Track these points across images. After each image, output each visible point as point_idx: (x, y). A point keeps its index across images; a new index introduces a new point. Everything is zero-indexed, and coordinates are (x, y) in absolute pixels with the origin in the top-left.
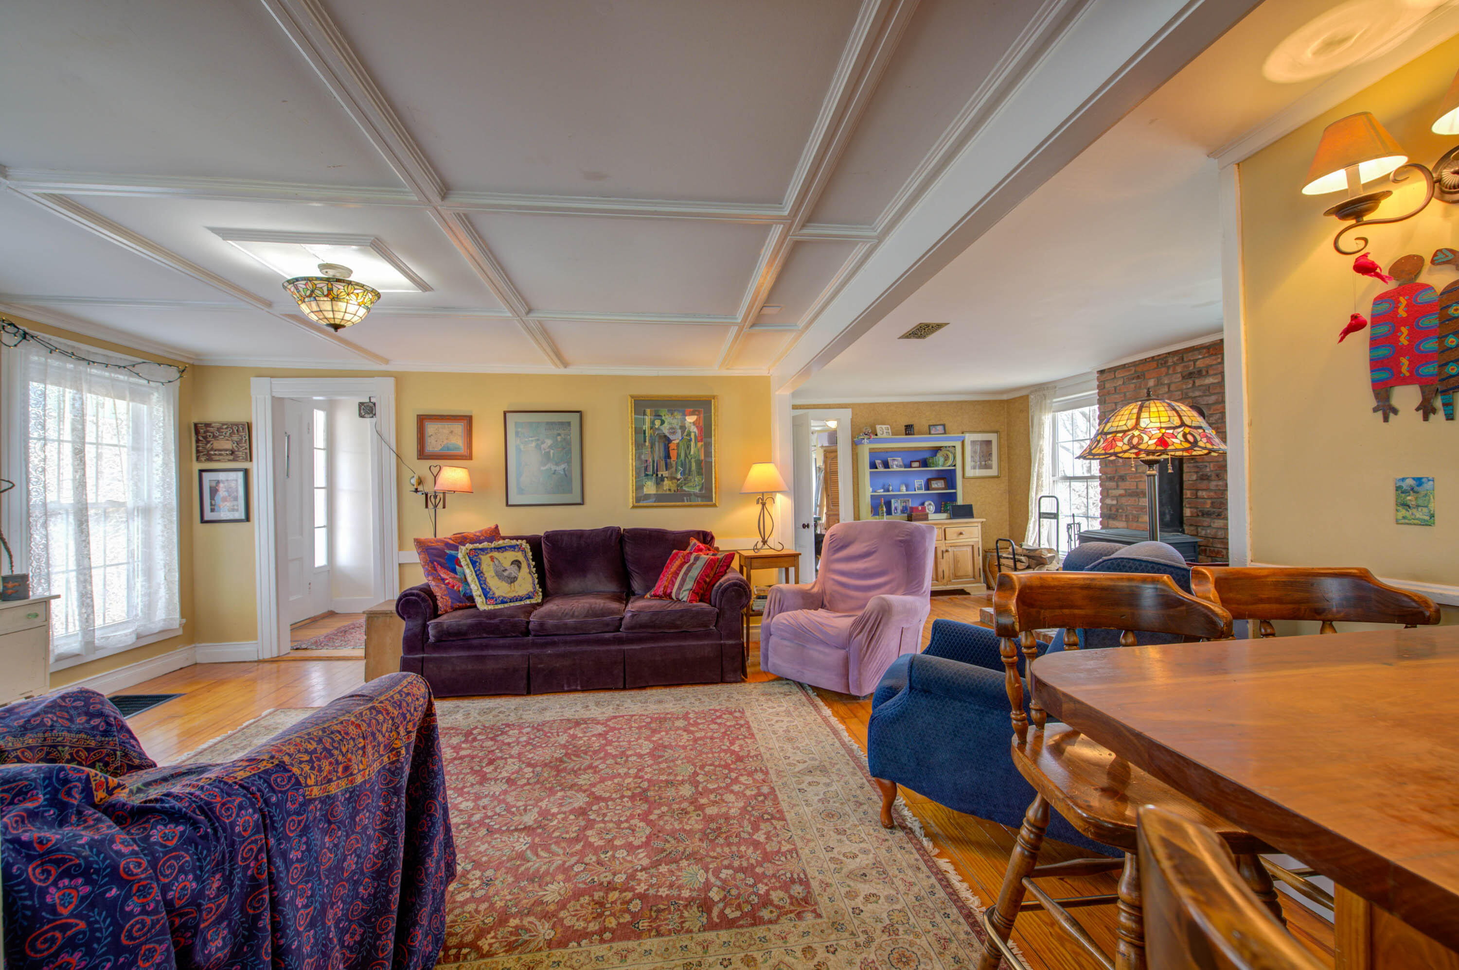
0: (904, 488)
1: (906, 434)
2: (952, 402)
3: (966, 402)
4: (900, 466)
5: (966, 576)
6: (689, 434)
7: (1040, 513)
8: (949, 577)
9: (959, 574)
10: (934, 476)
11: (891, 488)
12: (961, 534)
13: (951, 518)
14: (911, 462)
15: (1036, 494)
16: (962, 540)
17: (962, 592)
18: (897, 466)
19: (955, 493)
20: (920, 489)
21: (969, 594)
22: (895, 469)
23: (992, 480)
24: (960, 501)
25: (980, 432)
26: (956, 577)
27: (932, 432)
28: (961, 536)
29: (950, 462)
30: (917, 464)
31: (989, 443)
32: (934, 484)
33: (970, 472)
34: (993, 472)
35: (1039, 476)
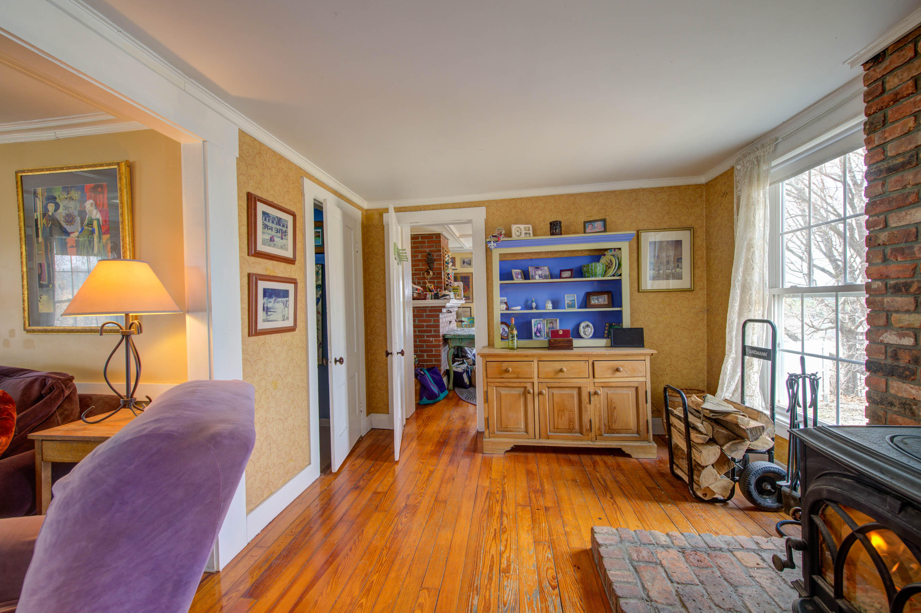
0: (549, 305)
1: (552, 234)
2: (623, 192)
3: (644, 190)
4: (546, 277)
5: (627, 430)
6: (90, 224)
7: (744, 347)
8: (599, 429)
9: (615, 426)
10: (595, 288)
11: (534, 305)
12: (617, 370)
13: (612, 346)
14: (561, 271)
15: (740, 315)
16: (617, 379)
17: (618, 452)
18: (540, 276)
19: (620, 312)
20: (571, 306)
21: (629, 456)
22: (538, 280)
23: (683, 294)
24: (627, 323)
25: (664, 229)
26: (611, 430)
27: (588, 230)
28: (618, 374)
29: (611, 271)
30: (568, 274)
31: (678, 244)
32: (594, 301)
33: (648, 284)
34: (685, 283)
35: (745, 288)
